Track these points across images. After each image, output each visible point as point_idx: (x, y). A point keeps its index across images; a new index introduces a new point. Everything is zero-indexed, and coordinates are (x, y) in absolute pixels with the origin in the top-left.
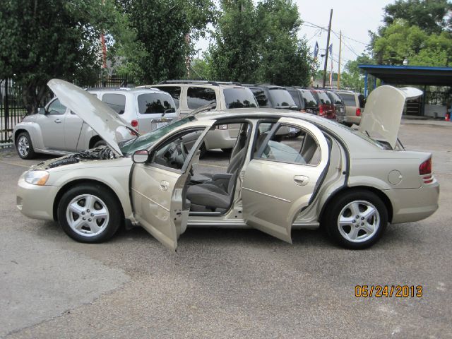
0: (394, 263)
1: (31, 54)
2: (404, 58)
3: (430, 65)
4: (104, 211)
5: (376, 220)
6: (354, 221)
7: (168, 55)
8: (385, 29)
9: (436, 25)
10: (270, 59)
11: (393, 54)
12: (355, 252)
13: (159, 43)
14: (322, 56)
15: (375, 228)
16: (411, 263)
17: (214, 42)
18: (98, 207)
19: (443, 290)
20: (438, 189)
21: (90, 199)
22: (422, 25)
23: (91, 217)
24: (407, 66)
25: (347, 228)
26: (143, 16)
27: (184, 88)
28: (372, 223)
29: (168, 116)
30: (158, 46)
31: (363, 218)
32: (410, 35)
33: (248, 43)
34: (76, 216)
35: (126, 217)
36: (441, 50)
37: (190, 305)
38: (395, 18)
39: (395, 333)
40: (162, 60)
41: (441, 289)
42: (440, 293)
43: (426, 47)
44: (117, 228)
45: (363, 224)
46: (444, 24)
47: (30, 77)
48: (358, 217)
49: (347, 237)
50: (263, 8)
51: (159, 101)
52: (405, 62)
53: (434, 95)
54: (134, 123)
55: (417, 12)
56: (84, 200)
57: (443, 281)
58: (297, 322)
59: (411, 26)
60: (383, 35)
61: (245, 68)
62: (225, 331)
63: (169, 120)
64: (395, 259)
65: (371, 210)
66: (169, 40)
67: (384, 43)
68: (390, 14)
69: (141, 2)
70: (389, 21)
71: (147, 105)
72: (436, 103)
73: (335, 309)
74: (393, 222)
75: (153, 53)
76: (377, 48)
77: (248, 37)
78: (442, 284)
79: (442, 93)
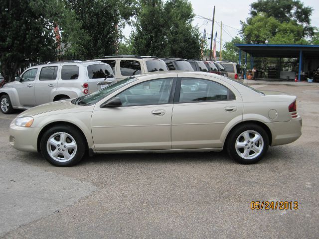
0: (275, 172)
1: (8, 39)
2: (265, 39)
3: (283, 43)
4: (73, 144)
5: (261, 144)
6: (246, 145)
7: (104, 39)
8: (251, 19)
9: (286, 16)
10: (174, 41)
11: (258, 37)
12: (248, 166)
13: (97, 30)
14: (209, 39)
15: (261, 148)
16: (286, 171)
17: (135, 29)
18: (69, 141)
19: (310, 187)
20: (301, 121)
21: (63, 135)
22: (276, 16)
23: (64, 149)
24: (268, 45)
25: (242, 150)
26: (85, 12)
27: (118, 61)
28: (258, 146)
29: (108, 80)
30: (96, 33)
31: (252, 143)
32: (269, 23)
33: (159, 30)
34: (53, 148)
35: (90, 148)
36: (290, 33)
37: (142, 203)
38: (258, 11)
39: (283, 214)
40: (100, 42)
41: (309, 186)
42: (308, 189)
43: (279, 31)
44: (82, 155)
45: (252, 146)
46: (291, 16)
47: (7, 55)
48: (249, 142)
49: (242, 155)
50: (169, 5)
51: (101, 70)
52: (266, 42)
53: (286, 64)
54: (86, 86)
55: (273, 8)
56: (59, 136)
57: (309, 181)
58: (217, 210)
59: (269, 17)
60: (250, 24)
61: (157, 47)
62: (169, 218)
63: (110, 83)
64: (275, 169)
65: (257, 136)
66: (104, 28)
67: (251, 29)
68: (254, 9)
69: (83, 2)
70: (254, 14)
71: (93, 73)
72: (288, 70)
73: (241, 201)
74: (272, 144)
75: (93, 37)
76: (247, 33)
77: (159, 26)
78: (309, 183)
79: (292, 63)
